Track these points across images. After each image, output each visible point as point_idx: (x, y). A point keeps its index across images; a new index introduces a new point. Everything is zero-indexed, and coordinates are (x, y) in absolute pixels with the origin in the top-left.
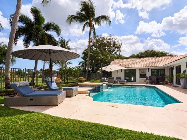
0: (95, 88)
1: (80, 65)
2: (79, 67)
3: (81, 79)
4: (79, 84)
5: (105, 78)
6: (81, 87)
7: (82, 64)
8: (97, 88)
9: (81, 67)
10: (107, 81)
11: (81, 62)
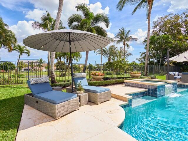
0: (149, 90)
1: (142, 57)
2: (141, 59)
3: (133, 74)
4: (125, 81)
5: (177, 73)
6: (127, 86)
7: (144, 55)
8: (152, 90)
9: (143, 59)
10: (179, 77)
11: (144, 53)
